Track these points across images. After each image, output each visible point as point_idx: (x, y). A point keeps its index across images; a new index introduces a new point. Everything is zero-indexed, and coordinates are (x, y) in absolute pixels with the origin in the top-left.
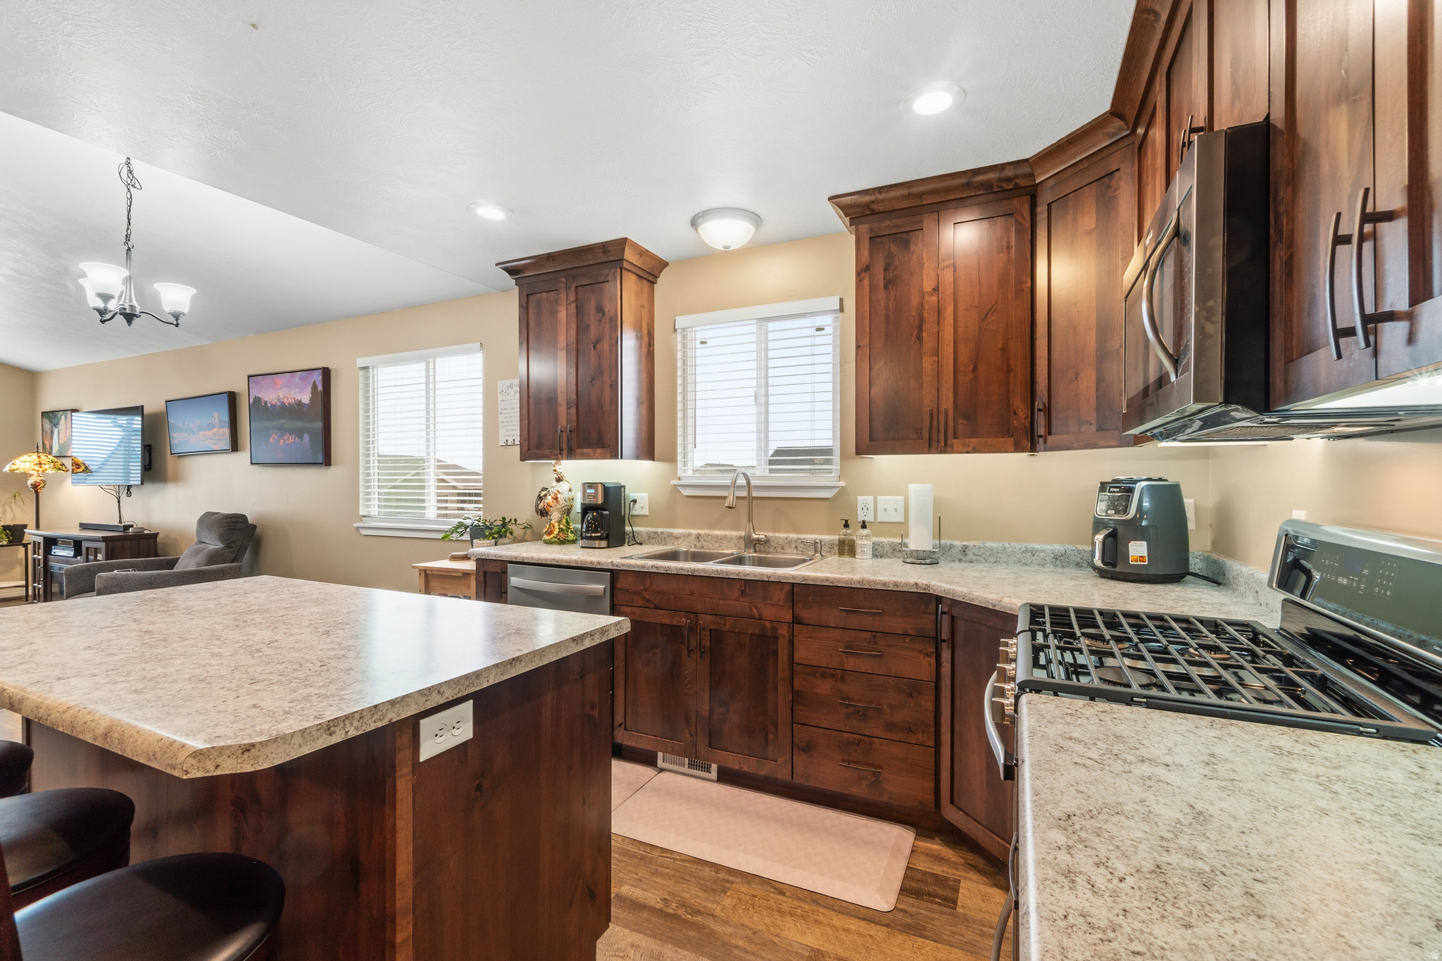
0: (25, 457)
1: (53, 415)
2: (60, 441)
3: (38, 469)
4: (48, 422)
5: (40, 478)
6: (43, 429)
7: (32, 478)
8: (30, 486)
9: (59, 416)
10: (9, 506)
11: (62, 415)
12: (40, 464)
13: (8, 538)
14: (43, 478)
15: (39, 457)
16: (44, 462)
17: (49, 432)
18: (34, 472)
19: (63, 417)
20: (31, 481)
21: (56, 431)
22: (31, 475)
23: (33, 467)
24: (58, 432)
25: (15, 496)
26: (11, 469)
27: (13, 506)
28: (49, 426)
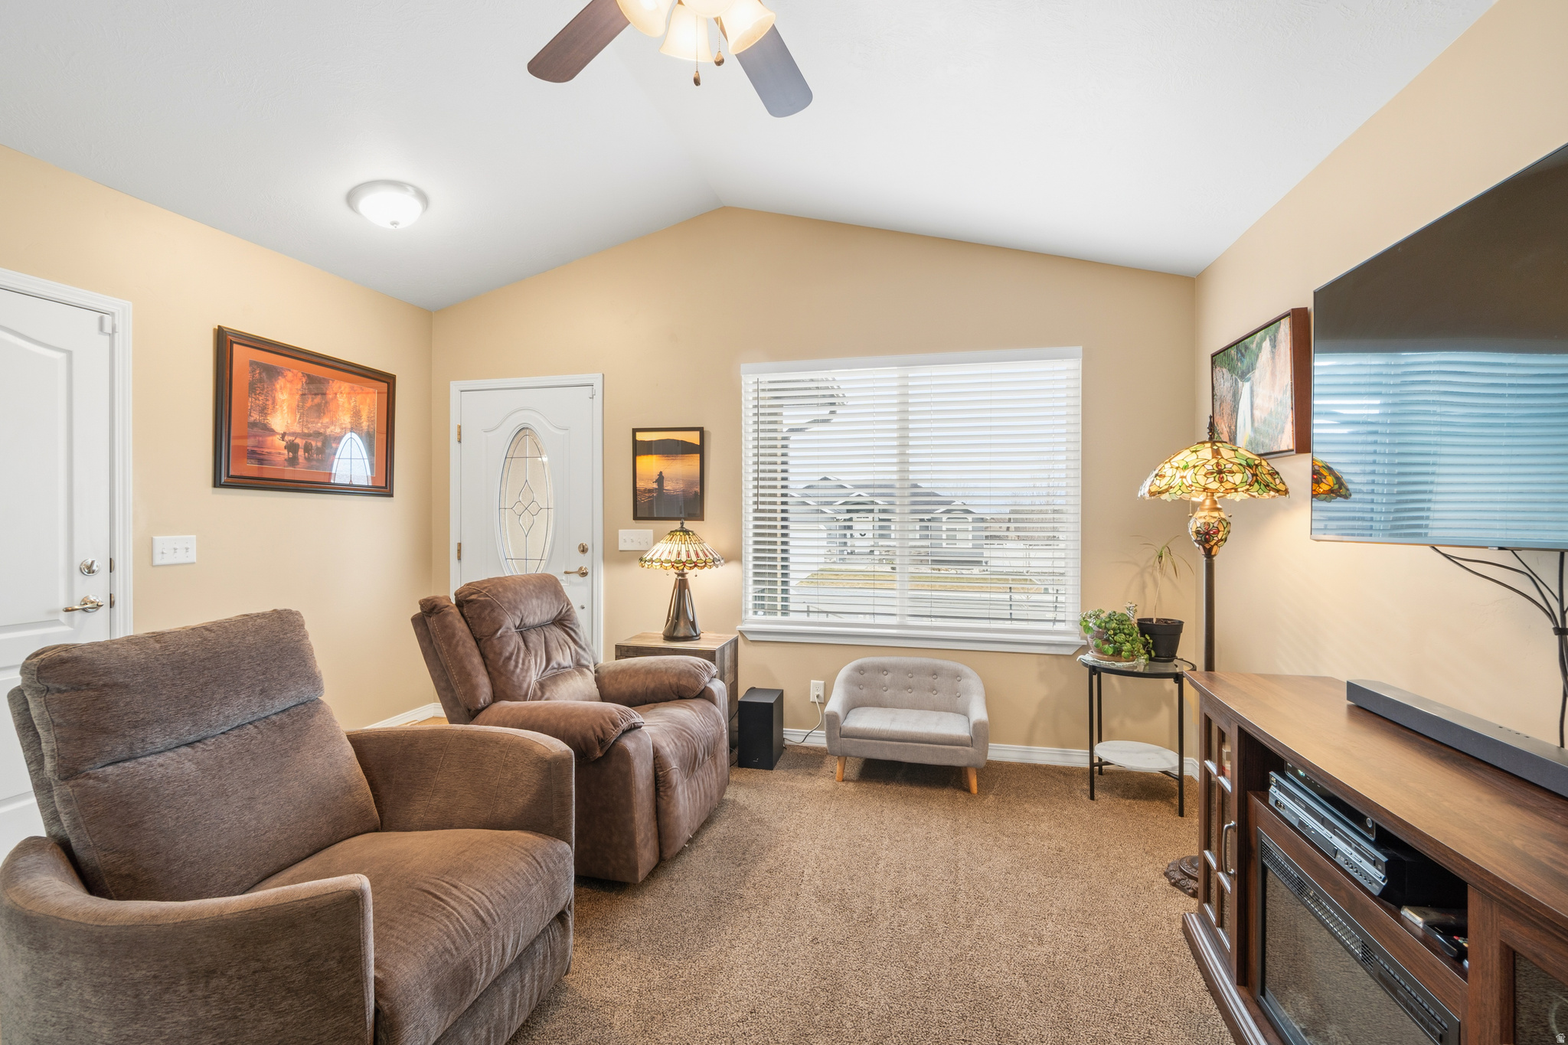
0: (1186, 457)
1: (1239, 351)
2: (1257, 413)
3: (1214, 485)
4: (1227, 375)
5: (1216, 514)
6: (1213, 396)
7: (1199, 514)
8: (1194, 538)
9: (1253, 346)
10: (1152, 574)
11: (1263, 339)
12: (1220, 472)
13: (1149, 652)
14: (1223, 515)
15: (1216, 453)
16: (1229, 466)
17: (1229, 397)
18: (1199, 498)
19: (1266, 345)
20: (1198, 521)
21: (1245, 388)
22: (1196, 506)
23: (1202, 480)
24: (1252, 392)
25: (1161, 557)
26: (1153, 489)
27: (1158, 575)
28: (1228, 384)
